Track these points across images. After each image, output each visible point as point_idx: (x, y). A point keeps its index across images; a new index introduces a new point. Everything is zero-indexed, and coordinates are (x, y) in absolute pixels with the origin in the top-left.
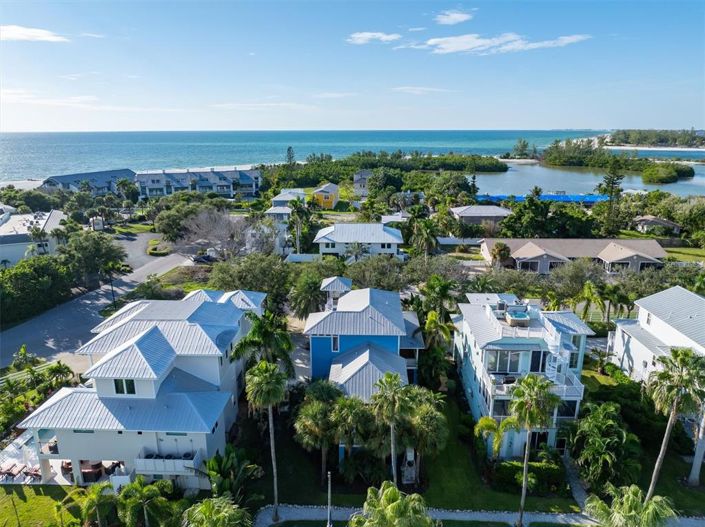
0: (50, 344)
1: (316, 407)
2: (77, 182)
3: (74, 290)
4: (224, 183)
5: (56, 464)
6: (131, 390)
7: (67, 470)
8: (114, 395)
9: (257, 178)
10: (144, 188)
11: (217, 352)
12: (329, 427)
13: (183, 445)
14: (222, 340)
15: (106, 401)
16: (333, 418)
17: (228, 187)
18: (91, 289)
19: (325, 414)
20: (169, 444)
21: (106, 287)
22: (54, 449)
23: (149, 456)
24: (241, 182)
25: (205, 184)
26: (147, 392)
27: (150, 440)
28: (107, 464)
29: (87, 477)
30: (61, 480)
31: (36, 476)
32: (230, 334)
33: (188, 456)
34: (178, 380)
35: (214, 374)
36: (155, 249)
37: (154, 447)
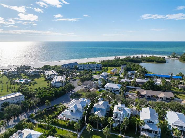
0: (63, 102)
1: (91, 116)
2: (67, 66)
3: (66, 92)
4: (94, 67)
5: (65, 118)
6: (73, 111)
7: (66, 119)
8: (71, 111)
9: (101, 66)
10: (79, 67)
11: (82, 108)
12: (92, 119)
13: (77, 118)
14: (83, 107)
15: (70, 112)
16: (92, 118)
17: (95, 68)
18: (69, 92)
19: (92, 117)
20: (76, 118)
21: (71, 92)
22: (65, 116)
23: (74, 119)
24: (97, 67)
25: (90, 67)
26: (74, 112)
27: (74, 117)
28: (69, 119)
29: (68, 120)
30: (65, 120)
31: (63, 119)
32: (84, 106)
33: (78, 119)
34: (78, 111)
35: (81, 111)
36: (79, 84)
37: (74, 118)
